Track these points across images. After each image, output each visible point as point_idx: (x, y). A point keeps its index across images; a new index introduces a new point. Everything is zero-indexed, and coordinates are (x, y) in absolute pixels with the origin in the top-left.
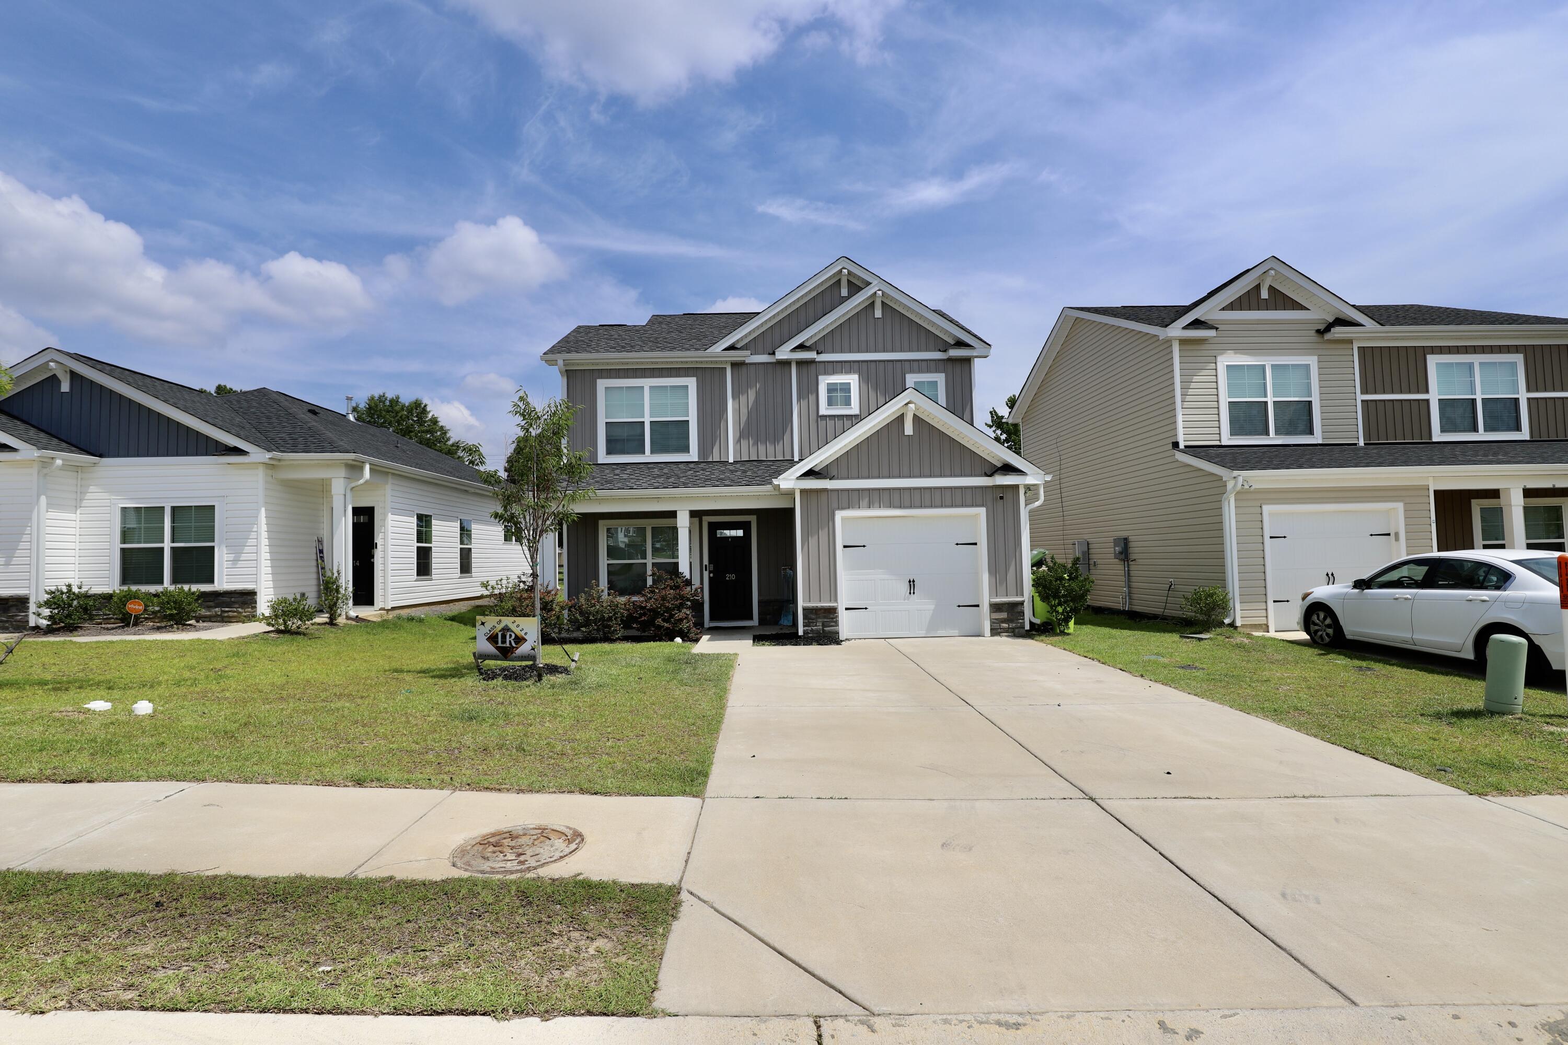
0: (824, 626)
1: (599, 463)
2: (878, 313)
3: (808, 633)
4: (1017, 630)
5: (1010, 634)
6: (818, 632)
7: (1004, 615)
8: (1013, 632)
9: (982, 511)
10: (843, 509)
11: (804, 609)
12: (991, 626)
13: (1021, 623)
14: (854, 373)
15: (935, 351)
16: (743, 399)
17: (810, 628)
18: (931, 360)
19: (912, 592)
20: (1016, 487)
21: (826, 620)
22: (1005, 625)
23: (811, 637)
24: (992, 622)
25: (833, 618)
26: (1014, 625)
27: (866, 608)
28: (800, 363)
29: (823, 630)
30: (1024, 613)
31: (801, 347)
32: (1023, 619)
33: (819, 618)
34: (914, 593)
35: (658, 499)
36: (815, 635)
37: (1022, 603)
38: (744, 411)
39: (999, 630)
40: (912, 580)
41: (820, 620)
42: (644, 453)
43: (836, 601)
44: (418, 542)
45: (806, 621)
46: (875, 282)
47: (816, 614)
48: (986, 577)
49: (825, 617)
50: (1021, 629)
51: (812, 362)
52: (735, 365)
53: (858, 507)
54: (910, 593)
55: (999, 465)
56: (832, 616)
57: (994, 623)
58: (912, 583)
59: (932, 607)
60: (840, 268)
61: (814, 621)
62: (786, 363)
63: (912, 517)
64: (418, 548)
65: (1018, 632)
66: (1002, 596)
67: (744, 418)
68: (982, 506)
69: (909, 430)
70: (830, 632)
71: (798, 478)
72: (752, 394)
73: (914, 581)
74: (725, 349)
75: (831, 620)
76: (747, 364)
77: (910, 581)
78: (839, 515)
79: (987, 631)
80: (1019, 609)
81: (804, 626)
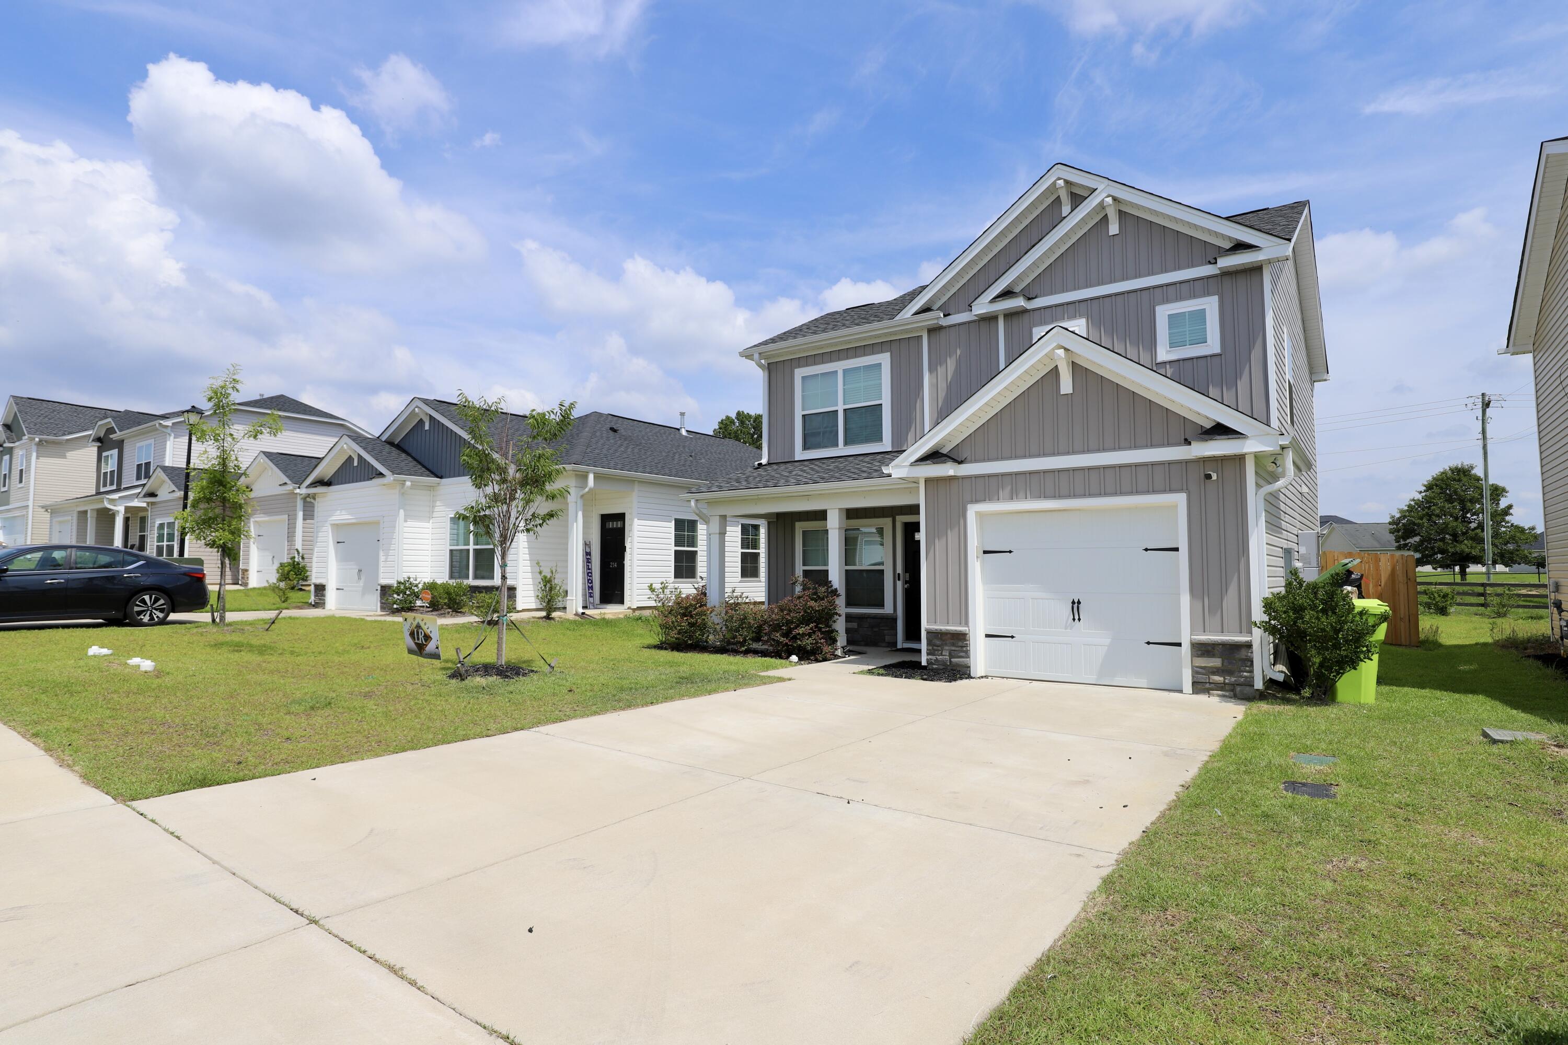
0: (951, 656)
1: (796, 459)
2: (1114, 229)
3: (932, 664)
4: (1238, 689)
5: (1227, 694)
6: (944, 663)
7: (1216, 662)
8: (1232, 690)
9: (1180, 500)
10: (977, 501)
11: (929, 632)
12: (1193, 677)
13: (1246, 677)
14: (1081, 316)
15: (1202, 265)
16: (940, 370)
17: (934, 658)
18: (1195, 280)
19: (1077, 617)
20: (1240, 459)
21: (953, 648)
22: (1218, 679)
23: (936, 669)
24: (1195, 671)
25: (962, 647)
26: (1233, 679)
27: (1012, 637)
28: (1010, 315)
29: (950, 661)
30: (1252, 662)
31: (1007, 294)
32: (1252, 671)
33: (946, 644)
34: (1079, 619)
35: (807, 497)
36: (941, 667)
37: (1249, 646)
38: (943, 386)
39: (1207, 686)
40: (1076, 601)
41: (947, 648)
42: (837, 445)
43: (967, 624)
44: (675, 546)
45: (931, 648)
46: (1101, 185)
47: (941, 639)
48: (1185, 600)
49: (953, 645)
50: (1248, 688)
51: (1024, 311)
52: (933, 331)
53: (996, 498)
54: (1074, 619)
55: (1208, 425)
56: (960, 644)
57: (1198, 673)
58: (1076, 605)
59: (1107, 641)
60: (1054, 179)
61: (939, 648)
62: (990, 319)
63: (1079, 510)
64: (676, 551)
65: (1240, 691)
66: (1212, 632)
67: (942, 395)
68: (1180, 490)
69: (1066, 386)
70: (958, 665)
71: (912, 465)
72: (951, 364)
73: (1079, 602)
74: (916, 313)
75: (959, 649)
76: (945, 327)
77: (1073, 603)
78: (973, 511)
79: (1187, 686)
80: (1243, 653)
81: (928, 654)
